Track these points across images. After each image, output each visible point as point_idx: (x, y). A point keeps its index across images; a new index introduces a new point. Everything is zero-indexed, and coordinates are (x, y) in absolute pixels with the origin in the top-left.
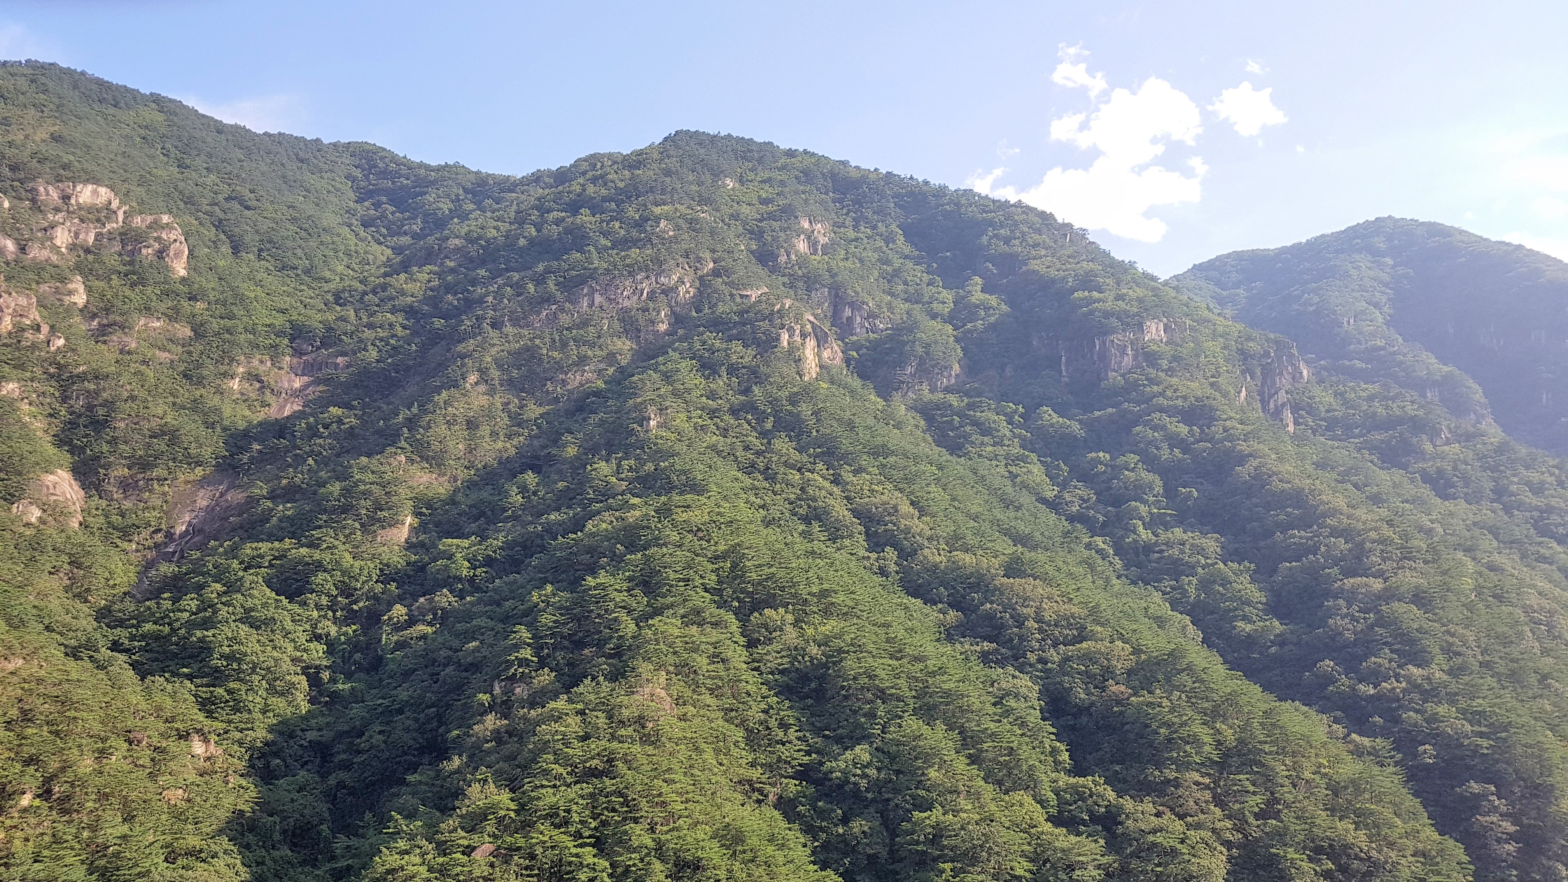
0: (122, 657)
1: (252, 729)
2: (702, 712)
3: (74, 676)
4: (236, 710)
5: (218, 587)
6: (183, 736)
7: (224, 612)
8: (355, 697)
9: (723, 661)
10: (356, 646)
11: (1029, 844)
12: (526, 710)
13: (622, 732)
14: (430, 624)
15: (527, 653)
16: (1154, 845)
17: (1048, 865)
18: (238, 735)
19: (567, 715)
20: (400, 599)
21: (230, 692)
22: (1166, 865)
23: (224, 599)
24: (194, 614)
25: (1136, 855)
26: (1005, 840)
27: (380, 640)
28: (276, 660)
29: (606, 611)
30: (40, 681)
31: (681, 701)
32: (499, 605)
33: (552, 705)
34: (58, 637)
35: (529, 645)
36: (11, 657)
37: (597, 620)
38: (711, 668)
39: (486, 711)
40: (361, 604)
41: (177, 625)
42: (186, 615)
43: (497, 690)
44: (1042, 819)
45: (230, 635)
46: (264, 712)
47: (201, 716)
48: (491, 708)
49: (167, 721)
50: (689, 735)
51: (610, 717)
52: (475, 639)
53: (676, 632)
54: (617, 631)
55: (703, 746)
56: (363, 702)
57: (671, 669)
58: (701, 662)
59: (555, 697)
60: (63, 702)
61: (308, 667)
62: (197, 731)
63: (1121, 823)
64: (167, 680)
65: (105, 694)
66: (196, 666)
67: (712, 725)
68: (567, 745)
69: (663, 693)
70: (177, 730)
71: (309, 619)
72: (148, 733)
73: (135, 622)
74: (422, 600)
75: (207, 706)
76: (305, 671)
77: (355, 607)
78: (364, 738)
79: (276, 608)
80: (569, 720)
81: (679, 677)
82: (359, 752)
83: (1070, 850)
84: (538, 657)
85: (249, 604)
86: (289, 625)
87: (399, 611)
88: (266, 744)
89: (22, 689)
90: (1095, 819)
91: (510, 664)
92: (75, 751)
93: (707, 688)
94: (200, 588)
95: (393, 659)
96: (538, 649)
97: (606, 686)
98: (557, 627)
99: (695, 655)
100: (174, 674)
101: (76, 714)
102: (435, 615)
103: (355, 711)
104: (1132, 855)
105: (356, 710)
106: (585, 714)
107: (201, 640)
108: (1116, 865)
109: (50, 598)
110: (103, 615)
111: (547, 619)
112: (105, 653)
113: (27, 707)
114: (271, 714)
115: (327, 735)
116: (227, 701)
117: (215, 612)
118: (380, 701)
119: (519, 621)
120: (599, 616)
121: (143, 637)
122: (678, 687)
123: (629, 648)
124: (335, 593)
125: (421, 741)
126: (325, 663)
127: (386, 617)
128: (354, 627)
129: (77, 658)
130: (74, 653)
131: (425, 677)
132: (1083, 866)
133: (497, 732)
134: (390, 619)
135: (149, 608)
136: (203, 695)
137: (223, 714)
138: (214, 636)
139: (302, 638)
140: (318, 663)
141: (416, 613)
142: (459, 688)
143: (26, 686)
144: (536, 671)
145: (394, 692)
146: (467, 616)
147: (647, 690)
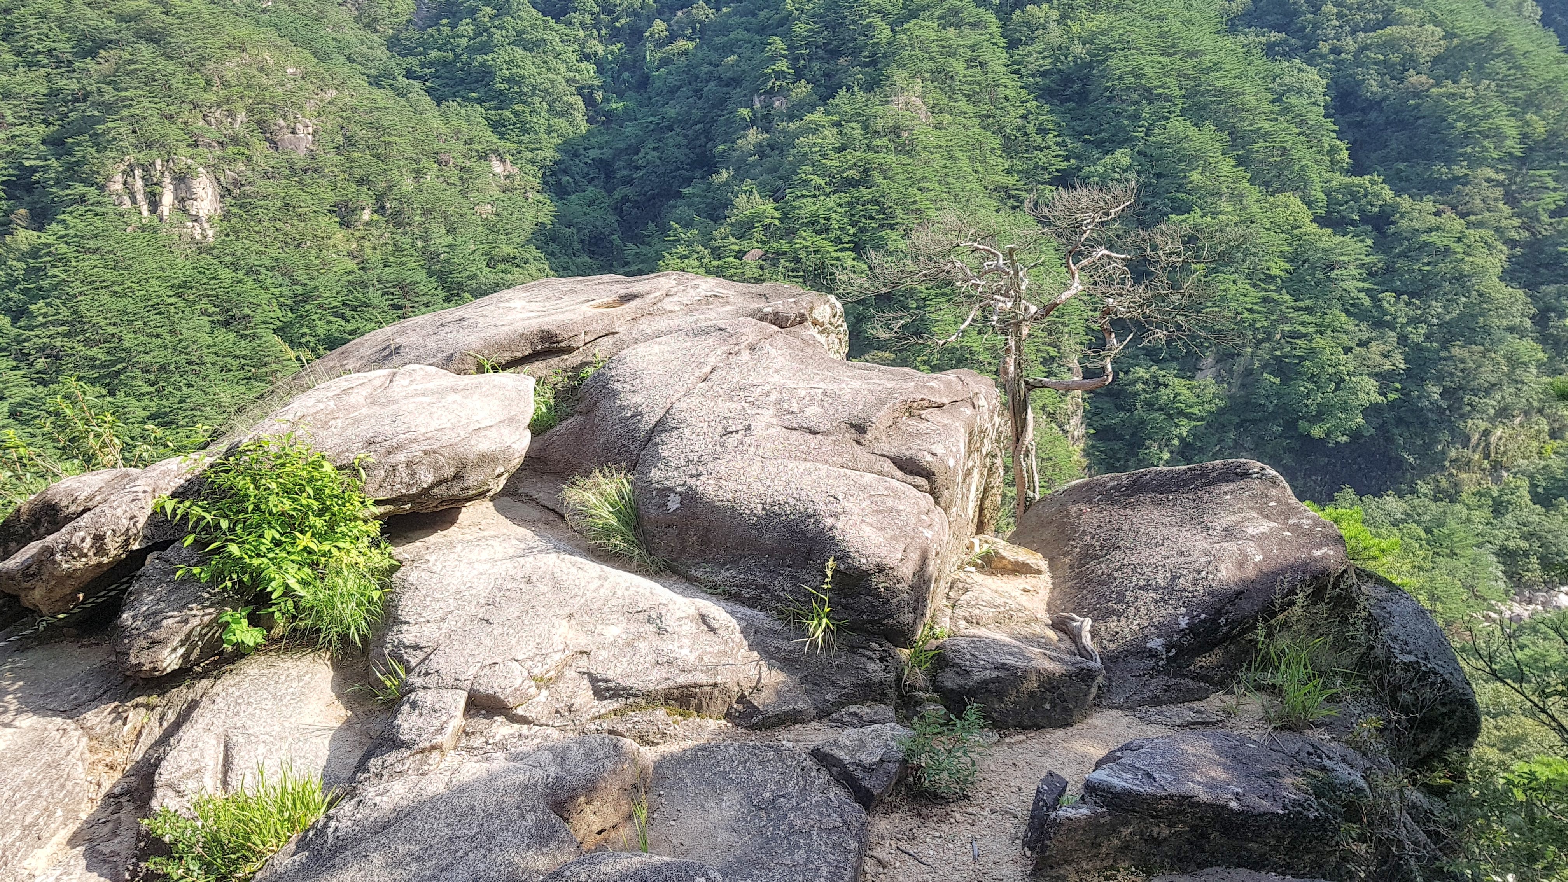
0: (417, 85)
1: (541, 149)
2: (958, 119)
3: (381, 103)
4: (525, 131)
5: (488, 10)
6: (483, 157)
7: (498, 35)
8: (628, 115)
9: (981, 65)
10: (624, 66)
11: (1290, 245)
12: (785, 124)
13: (877, 142)
14: (689, 39)
15: (782, 65)
16: (1427, 244)
17: (1306, 265)
18: (529, 155)
19: (823, 127)
20: (659, 14)
21: (516, 114)
22: (1436, 264)
23: (496, 23)
24: (471, 39)
25: (1404, 255)
26: (1263, 241)
27: (645, 58)
28: (552, 82)
29: (861, 16)
30: (354, 109)
31: (936, 109)
32: (754, 15)
33: (809, 117)
34: (360, 67)
35: (785, 57)
36: (326, 88)
37: (851, 27)
38: (968, 72)
39: (748, 126)
40: (623, 21)
41: (459, 51)
42: (465, 40)
43: (757, 105)
44: (1307, 220)
45: (507, 58)
46: (549, 132)
47: (494, 138)
48: (753, 122)
49: (466, 143)
50: (944, 144)
51: (865, 127)
52: (734, 53)
53: (933, 35)
54: (872, 37)
55: (959, 154)
56: (636, 119)
57: (927, 75)
58: (958, 66)
59: (813, 108)
60: (376, 127)
61: (583, 88)
62: (495, 152)
63: (1393, 223)
64: (459, 104)
65: (410, 120)
66: (482, 90)
67: (969, 132)
68: (825, 156)
69: (918, 102)
70: (477, 151)
71: (577, 39)
72: (452, 154)
73: (422, 49)
74: (680, 13)
75: (497, 126)
76: (580, 91)
77: (617, 24)
78: (640, 155)
79: (545, 28)
80: (826, 132)
81: (935, 84)
82: (637, 168)
83: (1332, 249)
84: (796, 69)
85: (520, 26)
86: (559, 47)
87: (659, 26)
88: (555, 163)
89: (342, 117)
90: (1365, 219)
91: (767, 77)
92: (396, 171)
93: (964, 95)
94: (473, 12)
95: (659, 77)
96: (794, 60)
97: (861, 96)
98: (811, 36)
99: (951, 60)
100: (465, 99)
101: (390, 139)
102: (694, 29)
103: (629, 129)
104: (1399, 256)
105: (631, 128)
106: (841, 125)
107: (483, 64)
108: (1381, 265)
109: (345, 30)
110: (393, 43)
111: (801, 28)
112: (402, 81)
113: (348, 134)
114: (555, 135)
115: (608, 153)
116: (515, 123)
117: (491, 36)
118: (652, 119)
119: (775, 31)
120: (854, 22)
121: (432, 64)
122: (935, 95)
123: (885, 56)
124: (596, 10)
125: (692, 155)
126: (597, 83)
127: (647, 34)
128: (619, 45)
129: (380, 87)
130: (375, 82)
131: (690, 94)
132: (1343, 265)
133: (759, 145)
134: (652, 35)
135: (432, 36)
136: (493, 118)
137: (513, 135)
138: (493, 60)
139: (574, 58)
140: (590, 82)
141: (675, 28)
142: (722, 102)
143: (344, 114)
144: (793, 83)
145: (664, 110)
146: (725, 29)
147: (902, 99)
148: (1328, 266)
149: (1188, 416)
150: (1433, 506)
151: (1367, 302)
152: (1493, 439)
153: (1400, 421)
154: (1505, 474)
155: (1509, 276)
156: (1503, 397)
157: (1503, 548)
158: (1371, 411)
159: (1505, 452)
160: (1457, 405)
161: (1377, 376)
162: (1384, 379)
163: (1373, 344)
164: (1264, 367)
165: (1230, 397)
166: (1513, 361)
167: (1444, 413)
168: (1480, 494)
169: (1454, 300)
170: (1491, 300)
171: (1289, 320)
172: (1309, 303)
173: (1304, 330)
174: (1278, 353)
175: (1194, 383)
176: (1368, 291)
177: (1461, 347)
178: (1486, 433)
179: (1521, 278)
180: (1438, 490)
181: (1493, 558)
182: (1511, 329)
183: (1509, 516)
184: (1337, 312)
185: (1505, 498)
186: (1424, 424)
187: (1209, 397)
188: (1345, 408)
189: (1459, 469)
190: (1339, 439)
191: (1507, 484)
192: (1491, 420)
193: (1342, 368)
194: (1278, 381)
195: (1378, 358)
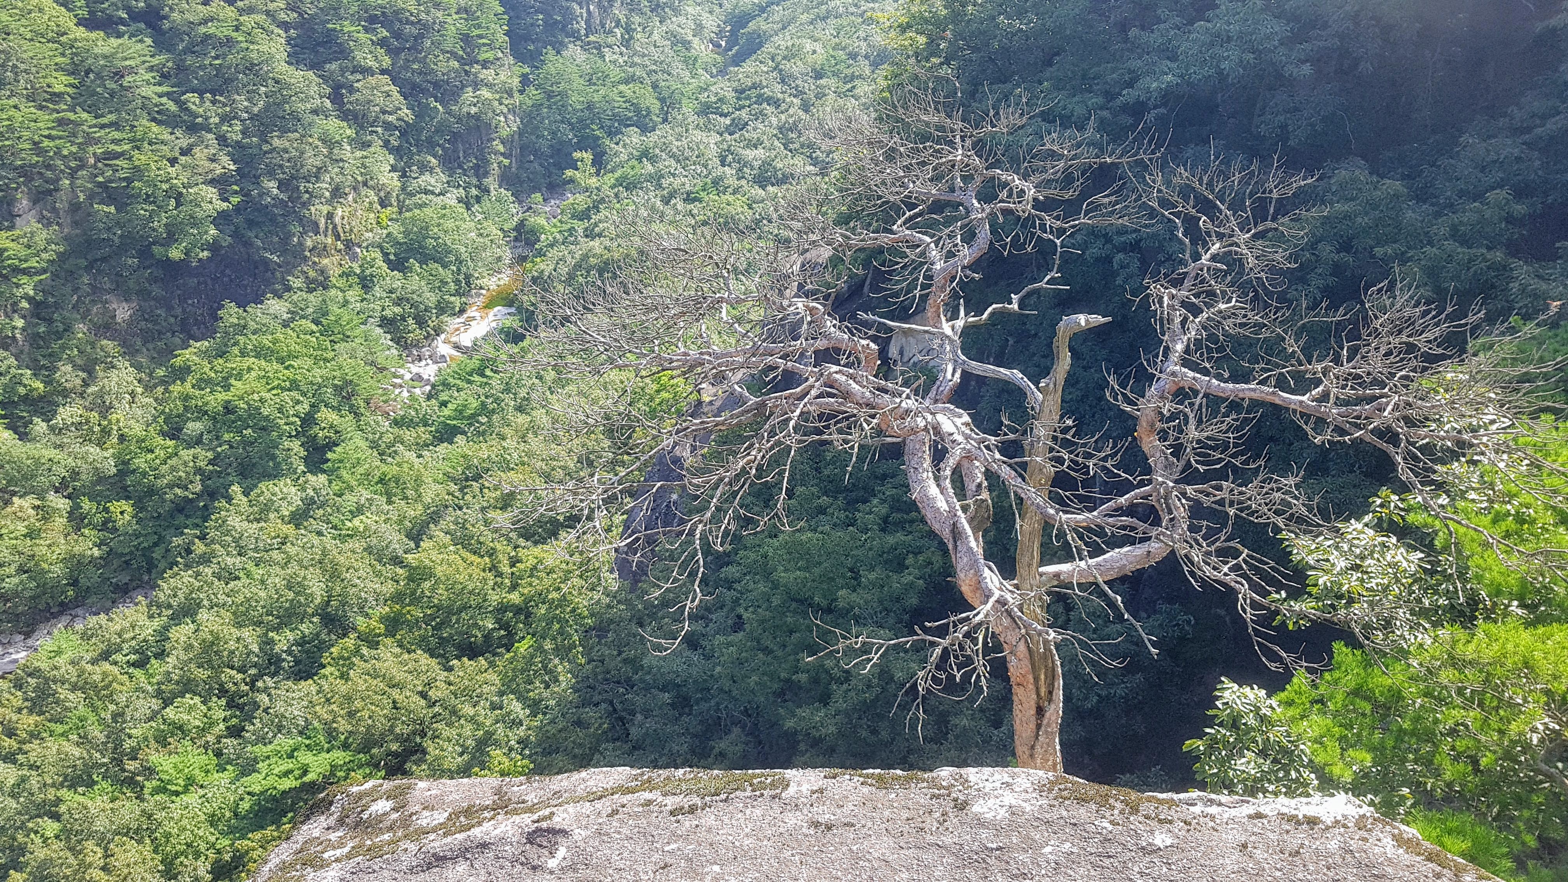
148: (116, 74)
149: (25, 272)
150: (311, 297)
151: (172, 107)
152: (337, 220)
153: (251, 224)
154: (358, 250)
155: (294, 59)
156: (331, 178)
157: (383, 319)
158: (221, 219)
159: (351, 230)
160: (295, 195)
161: (212, 182)
162: (220, 183)
163: (196, 150)
164: (91, 197)
165: (66, 239)
166: (328, 141)
167: (287, 206)
168: (345, 275)
169: (254, 91)
170: (288, 86)
171: (97, 141)
172: (112, 117)
173: (118, 149)
174: (100, 179)
175: (17, 232)
176: (168, 95)
177: (279, 137)
178: (330, 216)
179: (304, 59)
180: (309, 281)
181: (379, 330)
182: (315, 112)
183: (377, 288)
184: (145, 122)
185: (368, 272)
186: (273, 220)
187: (42, 245)
188: (194, 222)
189: (319, 256)
190: (201, 255)
191: (365, 259)
192: (329, 202)
193: (175, 181)
194: (112, 209)
195: (207, 164)
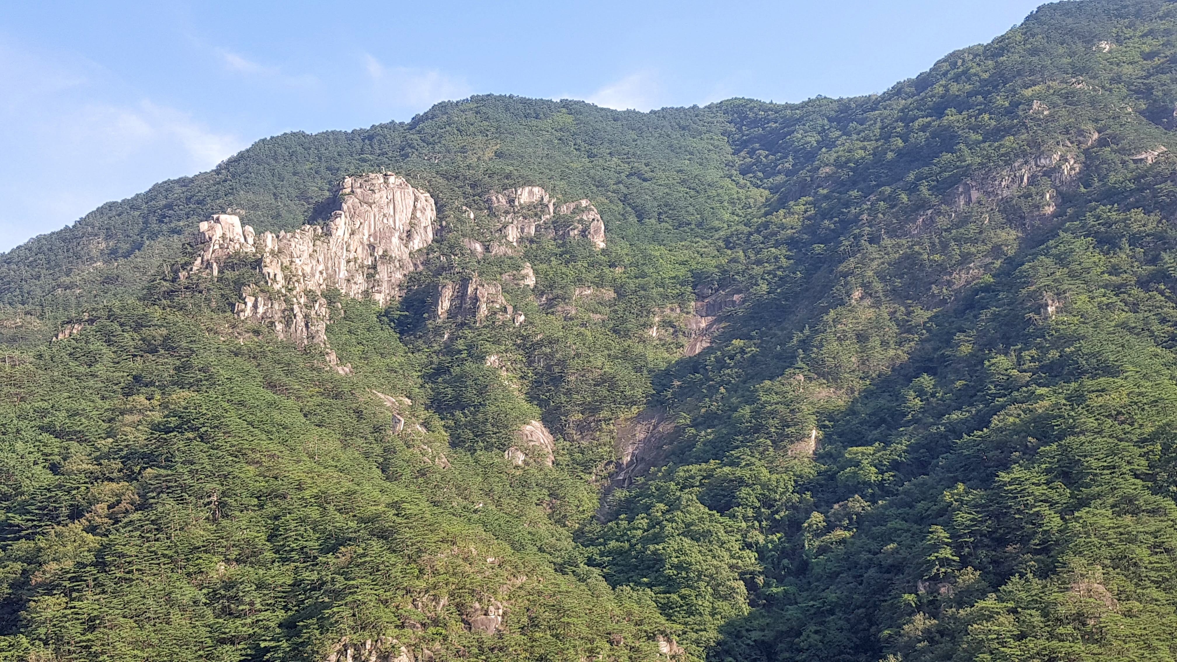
0: (596, 571)
1: (705, 630)
2: (1149, 607)
3: (563, 588)
4: (690, 613)
5: (662, 506)
6: (651, 637)
7: (669, 528)
8: (788, 599)
9: (1167, 551)
10: (784, 553)
12: (954, 610)
13: (1061, 630)
14: (846, 529)
15: (946, 553)
18: (694, 636)
19: (998, 613)
20: (816, 507)
21: (683, 597)
23: (668, 517)
24: (645, 531)
27: (804, 546)
28: (716, 568)
29: (1026, 505)
30: (540, 593)
31: (1123, 597)
32: (911, 507)
33: (981, 604)
34: (549, 556)
35: (948, 544)
36: (518, 575)
37: (1017, 516)
38: (1154, 559)
39: (914, 612)
40: (782, 514)
41: (634, 541)
42: (640, 532)
43: (922, 591)
45: (676, 548)
46: (713, 615)
47: (662, 619)
48: (919, 608)
49: (636, 624)
50: (1138, 632)
51: (1045, 614)
52: (893, 541)
53: (1108, 523)
54: (1041, 526)
55: (1156, 643)
56: (796, 603)
57: (1107, 562)
58: (1141, 553)
59: (983, 595)
60: (559, 610)
61: (745, 573)
62: (662, 632)
64: (632, 588)
65: (588, 602)
66: (653, 575)
67: (1164, 620)
68: (1003, 644)
69: (1101, 589)
70: (646, 631)
71: (739, 530)
72: (623, 635)
73: (602, 540)
74: (836, 506)
75: (666, 609)
76: (742, 576)
77: (777, 517)
78: (802, 638)
79: (711, 521)
80: (1002, 619)
81: (1118, 570)
82: (800, 651)
84: (960, 556)
85: (689, 519)
86: (724, 537)
87: (817, 518)
88: (719, 644)
89: (528, 600)
91: (932, 564)
92: (572, 651)
93: (1152, 581)
94: (647, 508)
95: (817, 564)
96: (958, 548)
97: (1036, 584)
98: (975, 525)
99: (1133, 547)
100: (638, 584)
101: (569, 620)
102: (850, 519)
103: (790, 612)
105: (791, 611)
106: (1017, 612)
107: (655, 553)
109: (539, 525)
110: (578, 536)
111: (963, 517)
112: (583, 568)
113: (533, 615)
114: (719, 617)
115: (769, 635)
116: (682, 606)
117: (662, 528)
118: (812, 603)
119: (934, 521)
120: (1019, 511)
121: (610, 553)
122: (1118, 580)
123: (1057, 543)
124: (758, 504)
125: (855, 639)
126: (758, 569)
127: (806, 525)
128: (779, 535)
129: (564, 573)
130: (560, 569)
131: (850, 579)
133: (927, 631)
134: (810, 526)
135: (612, 529)
136: (662, 601)
137: (680, 616)
138: (664, 549)
139: (737, 546)
140: (752, 568)
141: (833, 519)
142: (883, 589)
143: (531, 597)
144: (959, 570)
145: (824, 594)
146: (881, 519)
147: (1083, 586)
